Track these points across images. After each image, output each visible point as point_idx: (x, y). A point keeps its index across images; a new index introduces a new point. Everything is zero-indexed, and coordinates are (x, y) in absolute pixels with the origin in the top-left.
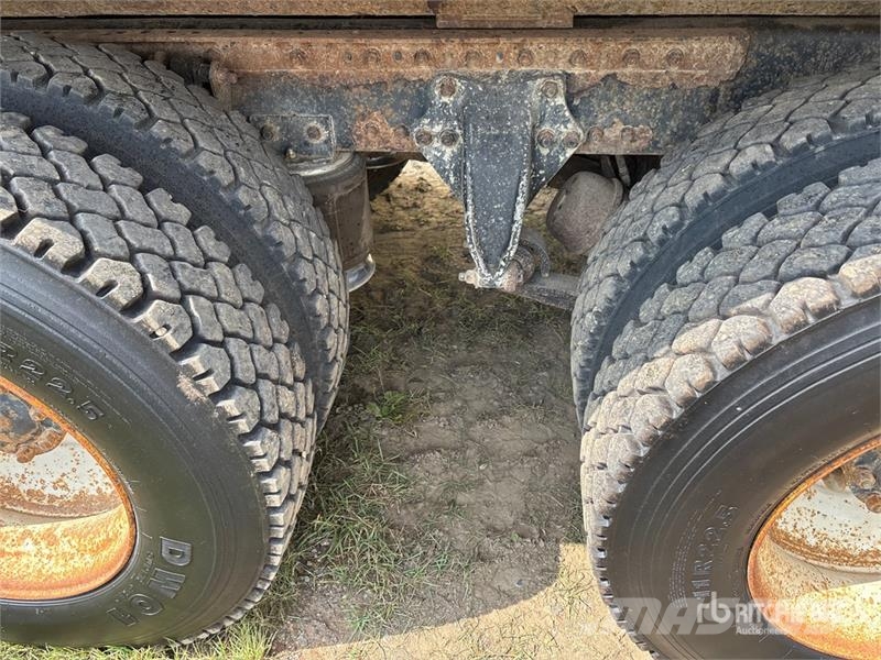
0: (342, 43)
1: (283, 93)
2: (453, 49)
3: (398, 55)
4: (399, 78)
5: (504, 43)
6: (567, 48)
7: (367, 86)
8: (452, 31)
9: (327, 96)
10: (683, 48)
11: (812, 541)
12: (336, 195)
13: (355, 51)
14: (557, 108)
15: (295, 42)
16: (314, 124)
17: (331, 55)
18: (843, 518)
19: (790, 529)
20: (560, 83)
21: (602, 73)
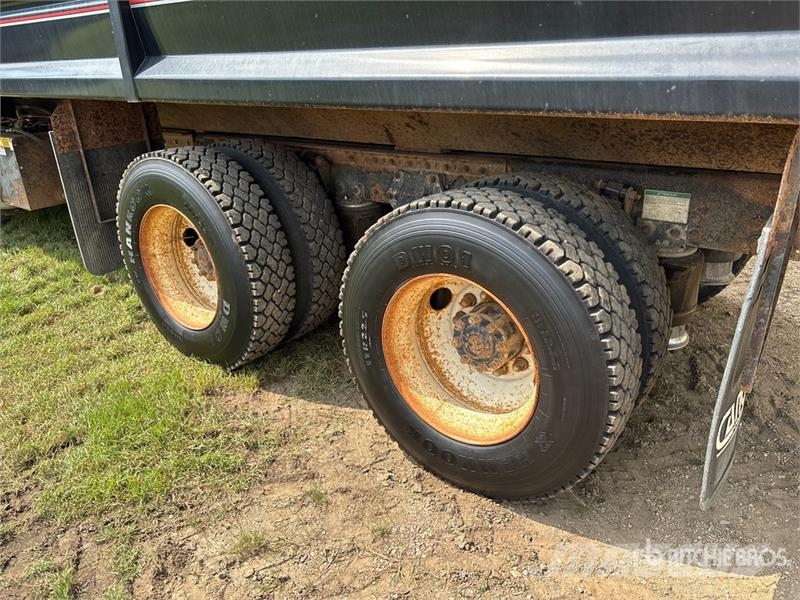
0: (368, 154)
1: (348, 172)
2: (402, 158)
3: (384, 160)
4: (385, 170)
5: (420, 158)
6: (442, 163)
7: (375, 172)
8: (400, 152)
9: (362, 175)
10: (485, 166)
11: (465, 394)
12: (358, 218)
13: (370, 157)
14: (437, 188)
15: (351, 152)
16: (356, 187)
17: (363, 158)
18: (484, 389)
19: (456, 384)
20: (437, 177)
21: (458, 175)
